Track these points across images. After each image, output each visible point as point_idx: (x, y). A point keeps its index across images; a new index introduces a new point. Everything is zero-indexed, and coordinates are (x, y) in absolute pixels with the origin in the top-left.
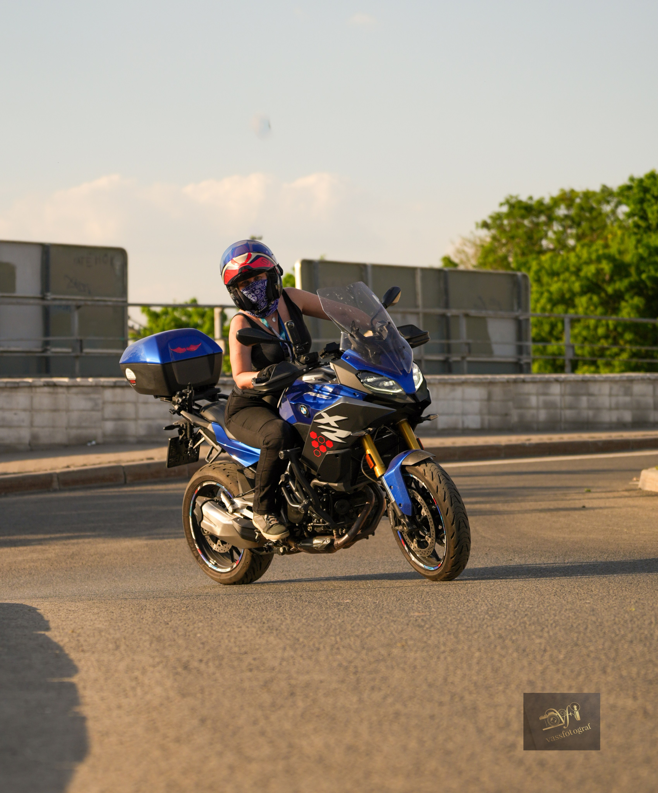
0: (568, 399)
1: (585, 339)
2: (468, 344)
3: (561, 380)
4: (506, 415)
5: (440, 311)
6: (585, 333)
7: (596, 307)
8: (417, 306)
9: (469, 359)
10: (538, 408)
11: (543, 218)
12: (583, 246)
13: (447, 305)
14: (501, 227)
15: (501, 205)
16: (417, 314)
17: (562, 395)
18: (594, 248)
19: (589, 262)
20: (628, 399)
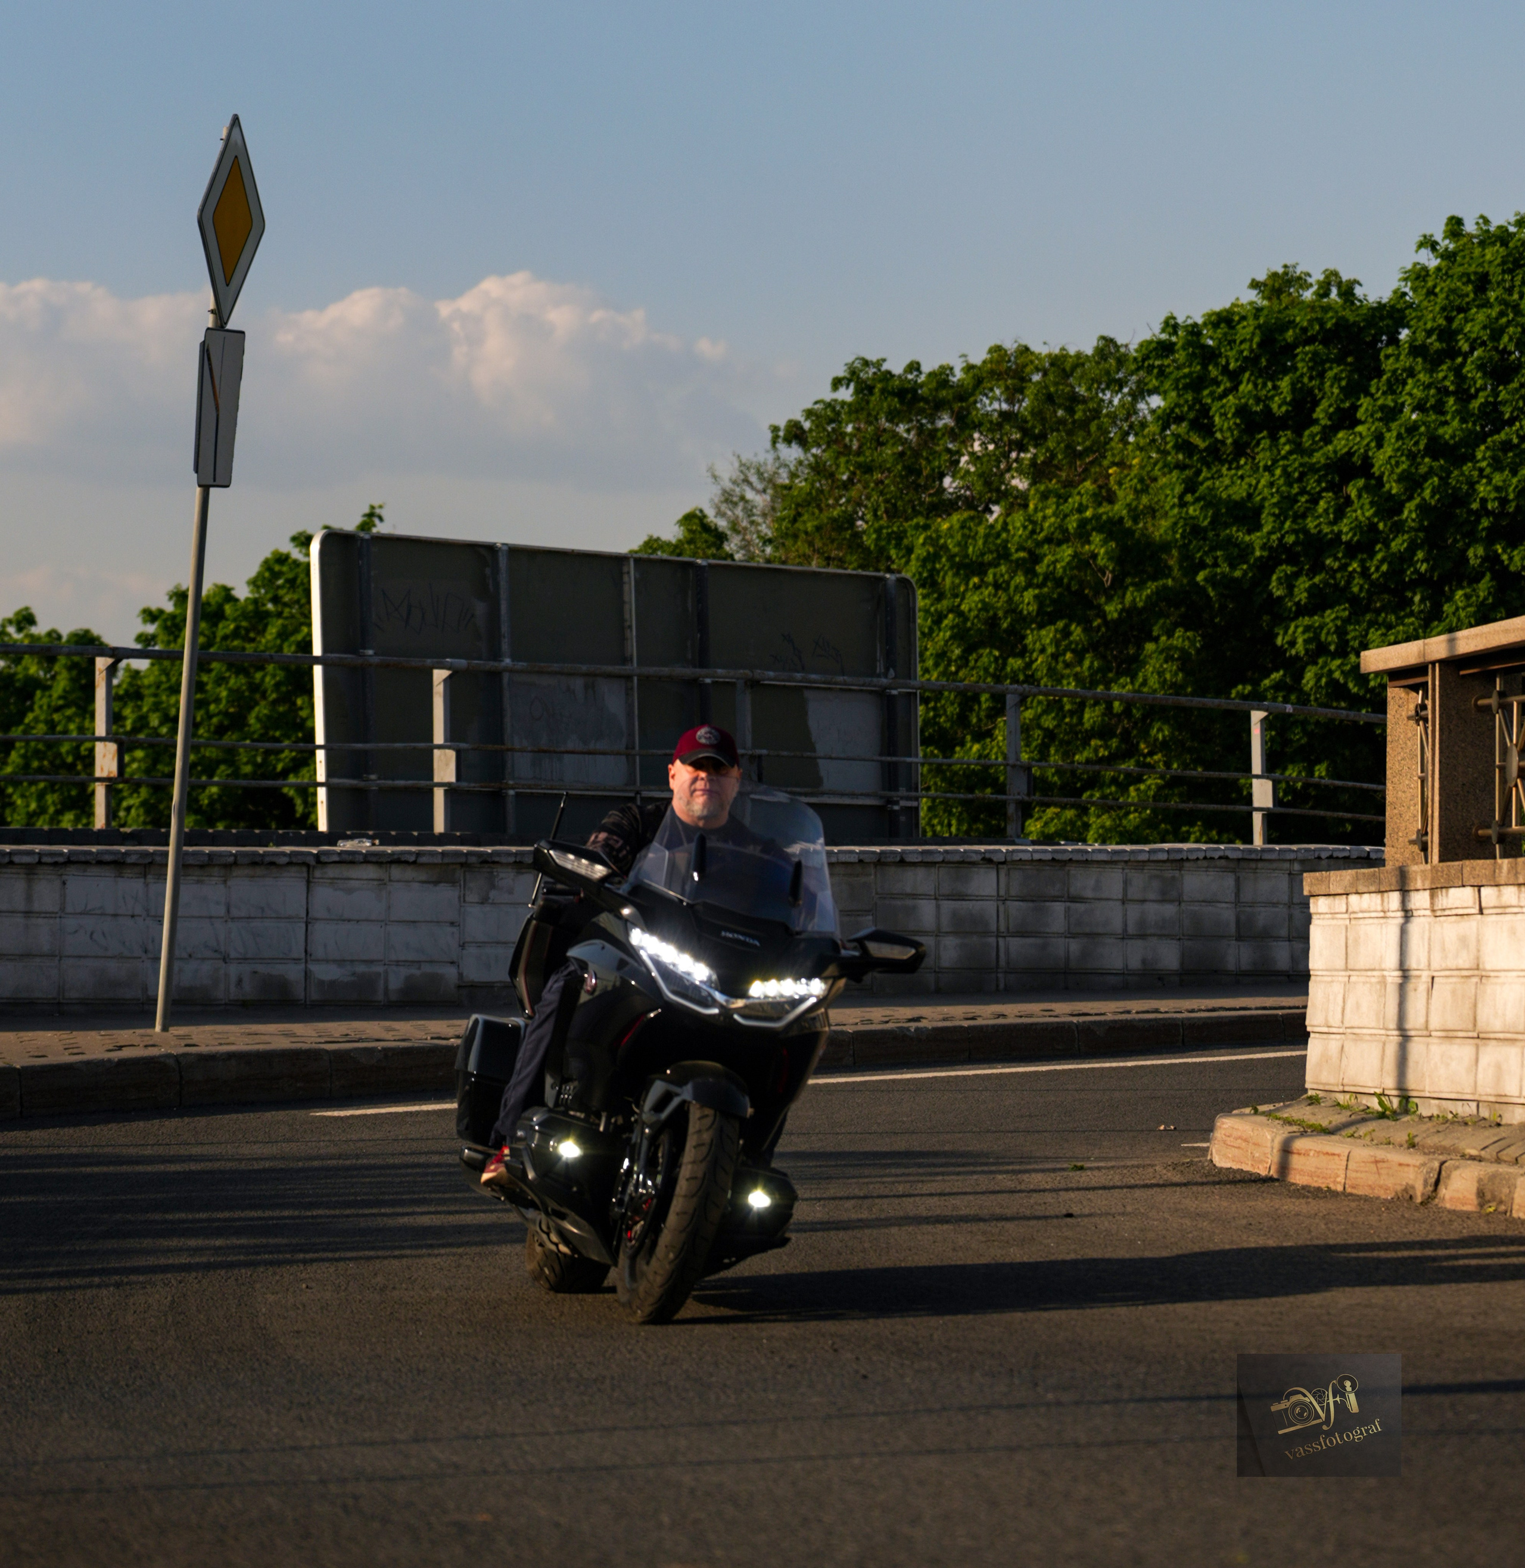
0: (1016, 908)
1: (1051, 735)
3: (997, 858)
5: (688, 672)
6: (1050, 722)
7: (1080, 655)
8: (625, 660)
10: (939, 933)
11: (945, 420)
12: (1045, 496)
13: (703, 658)
14: (837, 441)
15: (837, 383)
16: (628, 678)
17: (1002, 899)
18: (1074, 501)
19: (1060, 537)
20: (1169, 910)
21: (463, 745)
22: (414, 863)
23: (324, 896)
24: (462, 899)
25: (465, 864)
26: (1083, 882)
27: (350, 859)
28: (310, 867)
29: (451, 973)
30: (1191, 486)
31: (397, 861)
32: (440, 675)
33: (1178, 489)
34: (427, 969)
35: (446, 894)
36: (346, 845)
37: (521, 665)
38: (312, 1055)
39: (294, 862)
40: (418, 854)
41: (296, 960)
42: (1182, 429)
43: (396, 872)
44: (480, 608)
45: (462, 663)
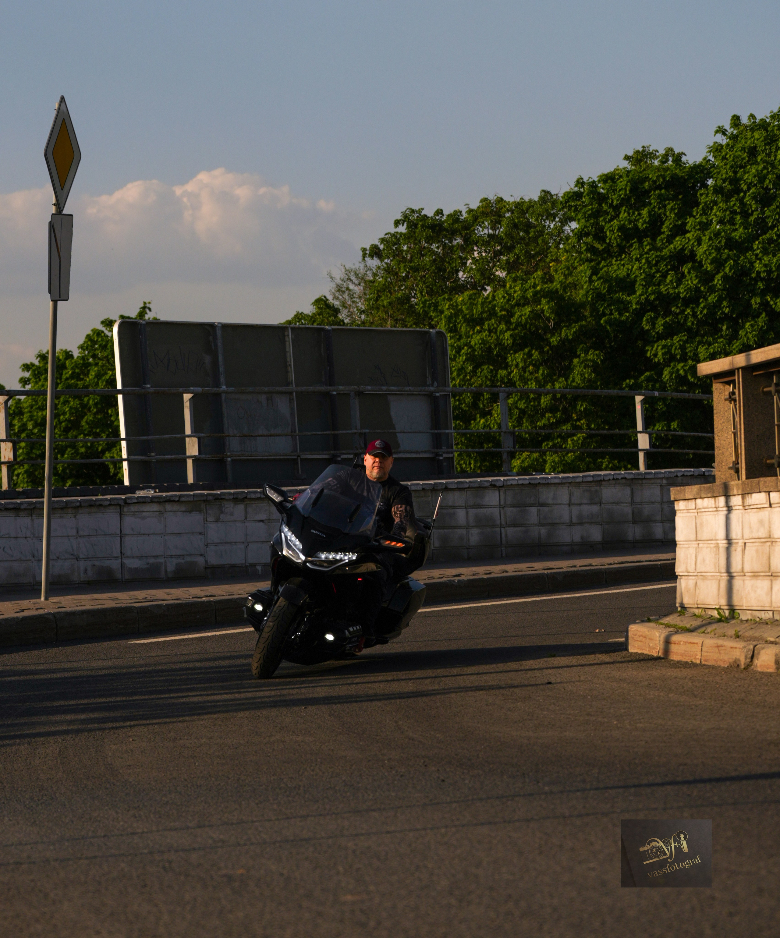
0: (510, 511)
1: (523, 412)
3: (498, 484)
5: (323, 388)
6: (522, 405)
7: (537, 367)
8: (288, 384)
10: (468, 527)
11: (458, 241)
12: (515, 280)
13: (331, 380)
14: (398, 255)
15: (397, 223)
16: (291, 393)
17: (502, 507)
18: (530, 282)
19: (523, 302)
20: (595, 508)
21: (202, 435)
22: (178, 501)
23: (130, 521)
24: (205, 520)
25: (206, 500)
26: (547, 495)
27: (143, 501)
28: (121, 506)
29: (201, 560)
30: (595, 271)
31: (169, 500)
32: (187, 397)
33: (589, 273)
34: (188, 559)
35: (196, 517)
36: (141, 493)
37: (232, 389)
38: (128, 610)
39: (112, 504)
40: (180, 496)
41: (116, 558)
42: (589, 239)
43: (168, 507)
44: (208, 359)
45: (199, 389)
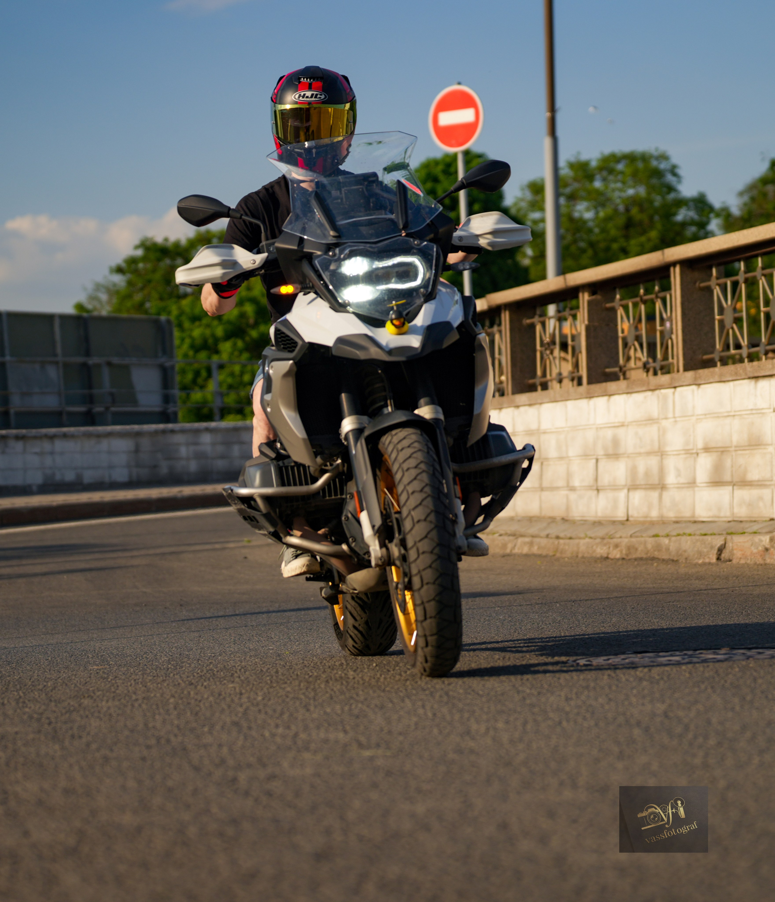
0: (220, 448)
1: (231, 386)
2: (112, 394)
3: (211, 428)
4: (155, 467)
5: (80, 360)
6: (230, 380)
7: (241, 353)
8: (56, 356)
9: (113, 409)
10: (188, 459)
13: (88, 353)
14: (136, 272)
15: (136, 248)
16: (58, 363)
37: (14, 359)
